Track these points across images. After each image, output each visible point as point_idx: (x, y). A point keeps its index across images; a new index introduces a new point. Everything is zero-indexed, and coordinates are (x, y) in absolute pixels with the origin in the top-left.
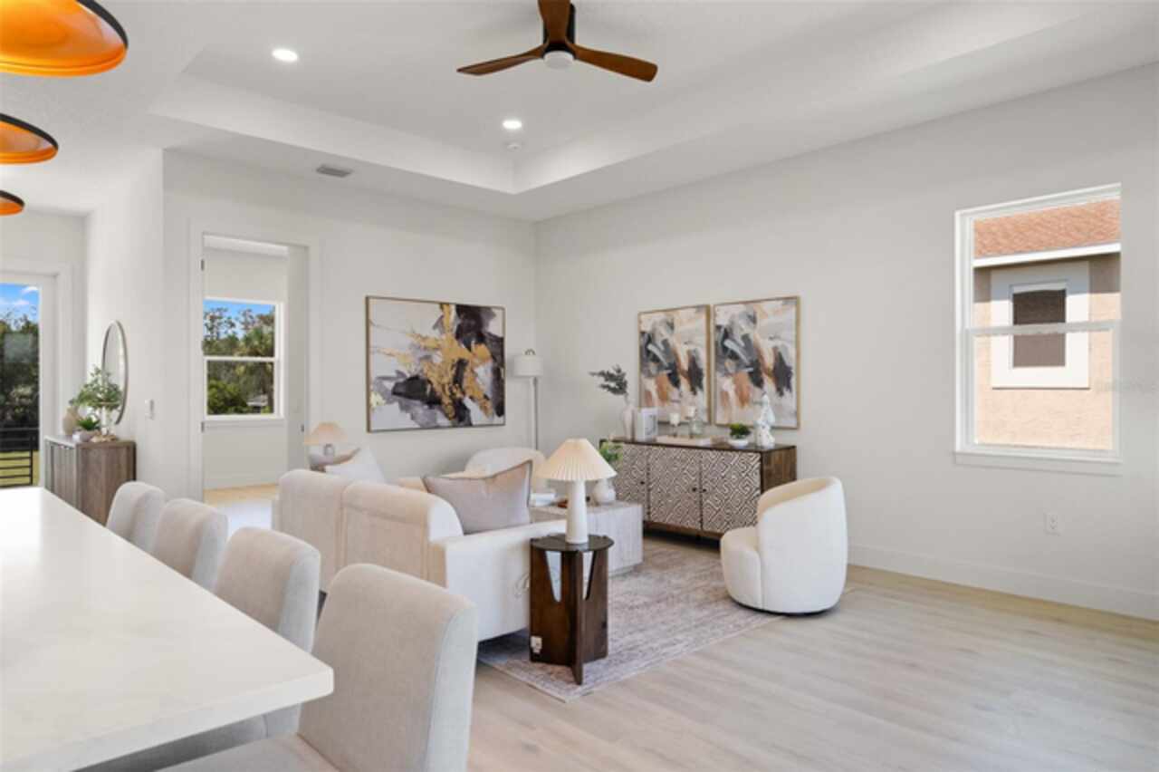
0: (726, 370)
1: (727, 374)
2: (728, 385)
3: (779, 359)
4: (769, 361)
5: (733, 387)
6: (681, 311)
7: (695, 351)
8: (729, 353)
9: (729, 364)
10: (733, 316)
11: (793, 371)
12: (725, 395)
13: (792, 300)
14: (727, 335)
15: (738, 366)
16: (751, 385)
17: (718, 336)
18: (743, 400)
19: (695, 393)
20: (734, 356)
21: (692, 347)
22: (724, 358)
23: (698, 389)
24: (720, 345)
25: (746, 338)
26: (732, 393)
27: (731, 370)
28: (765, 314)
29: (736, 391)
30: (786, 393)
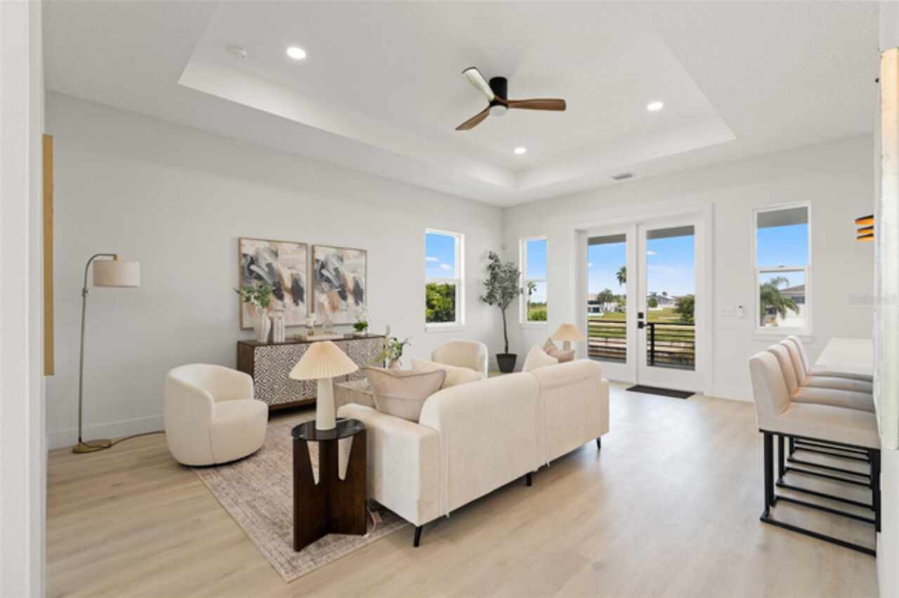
0: (322, 289)
1: (323, 291)
2: (323, 299)
3: (357, 285)
4: (351, 285)
5: (328, 300)
6: (284, 244)
7: (297, 274)
8: (324, 278)
9: (325, 285)
10: (328, 255)
11: (364, 291)
12: (322, 305)
13: (363, 252)
14: (323, 266)
15: (331, 287)
16: (340, 300)
17: (317, 266)
18: (334, 308)
19: (297, 305)
20: (328, 280)
21: (294, 272)
22: (322, 282)
23: (299, 301)
24: (318, 274)
25: (336, 270)
26: (326, 304)
27: (326, 289)
28: (348, 258)
29: (329, 303)
30: (361, 304)
